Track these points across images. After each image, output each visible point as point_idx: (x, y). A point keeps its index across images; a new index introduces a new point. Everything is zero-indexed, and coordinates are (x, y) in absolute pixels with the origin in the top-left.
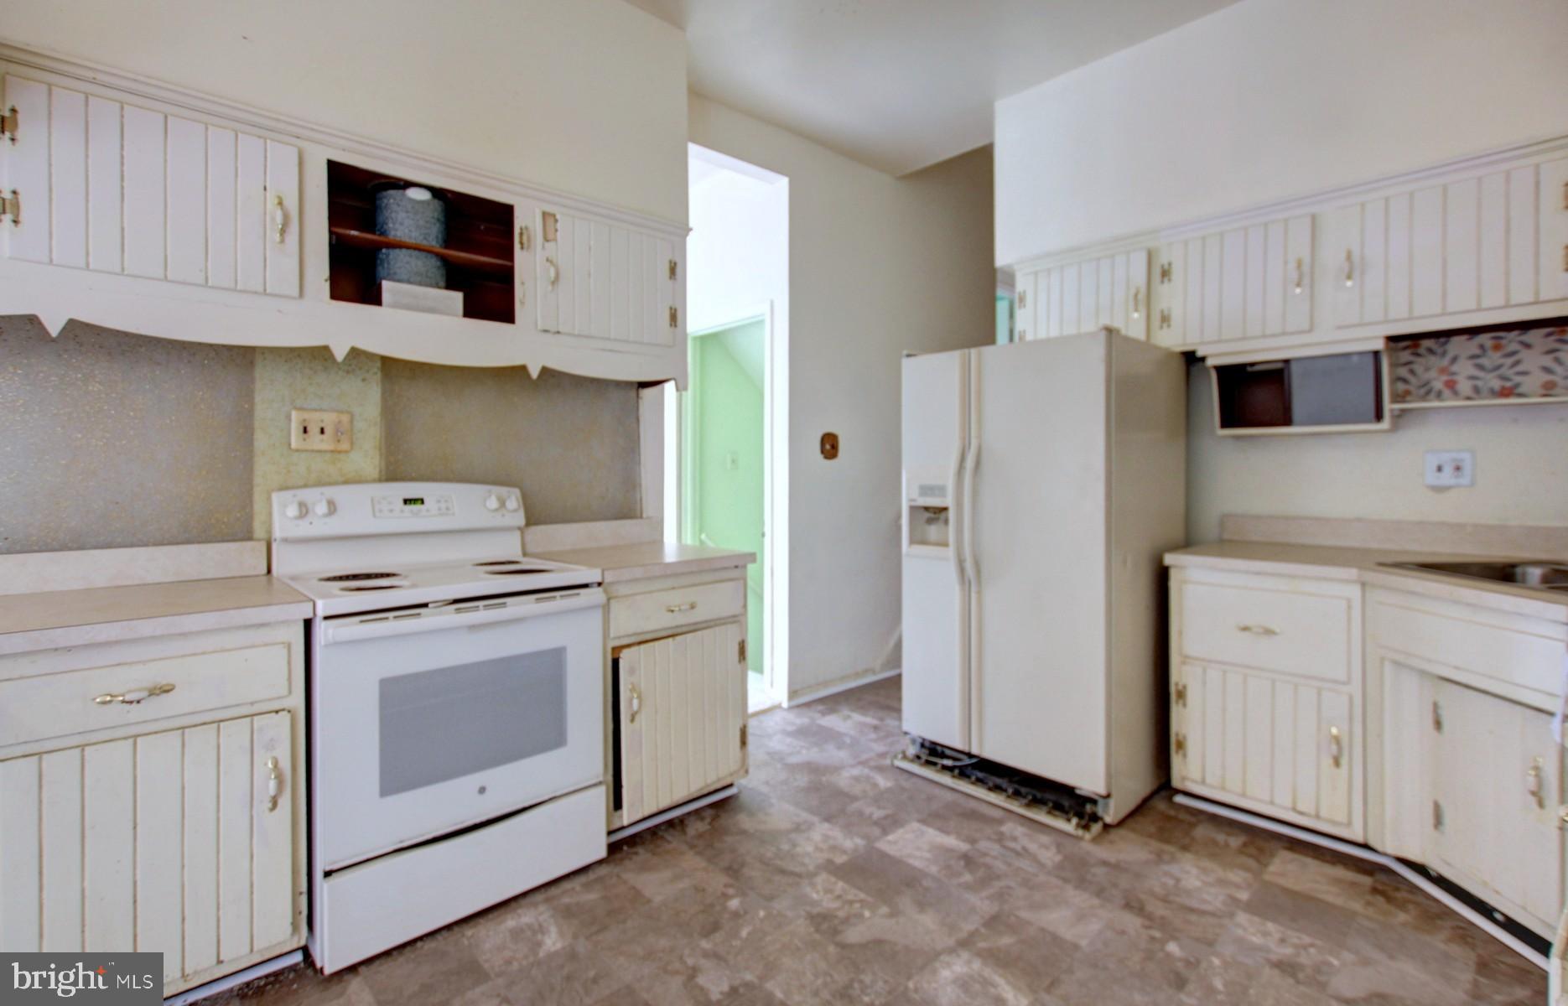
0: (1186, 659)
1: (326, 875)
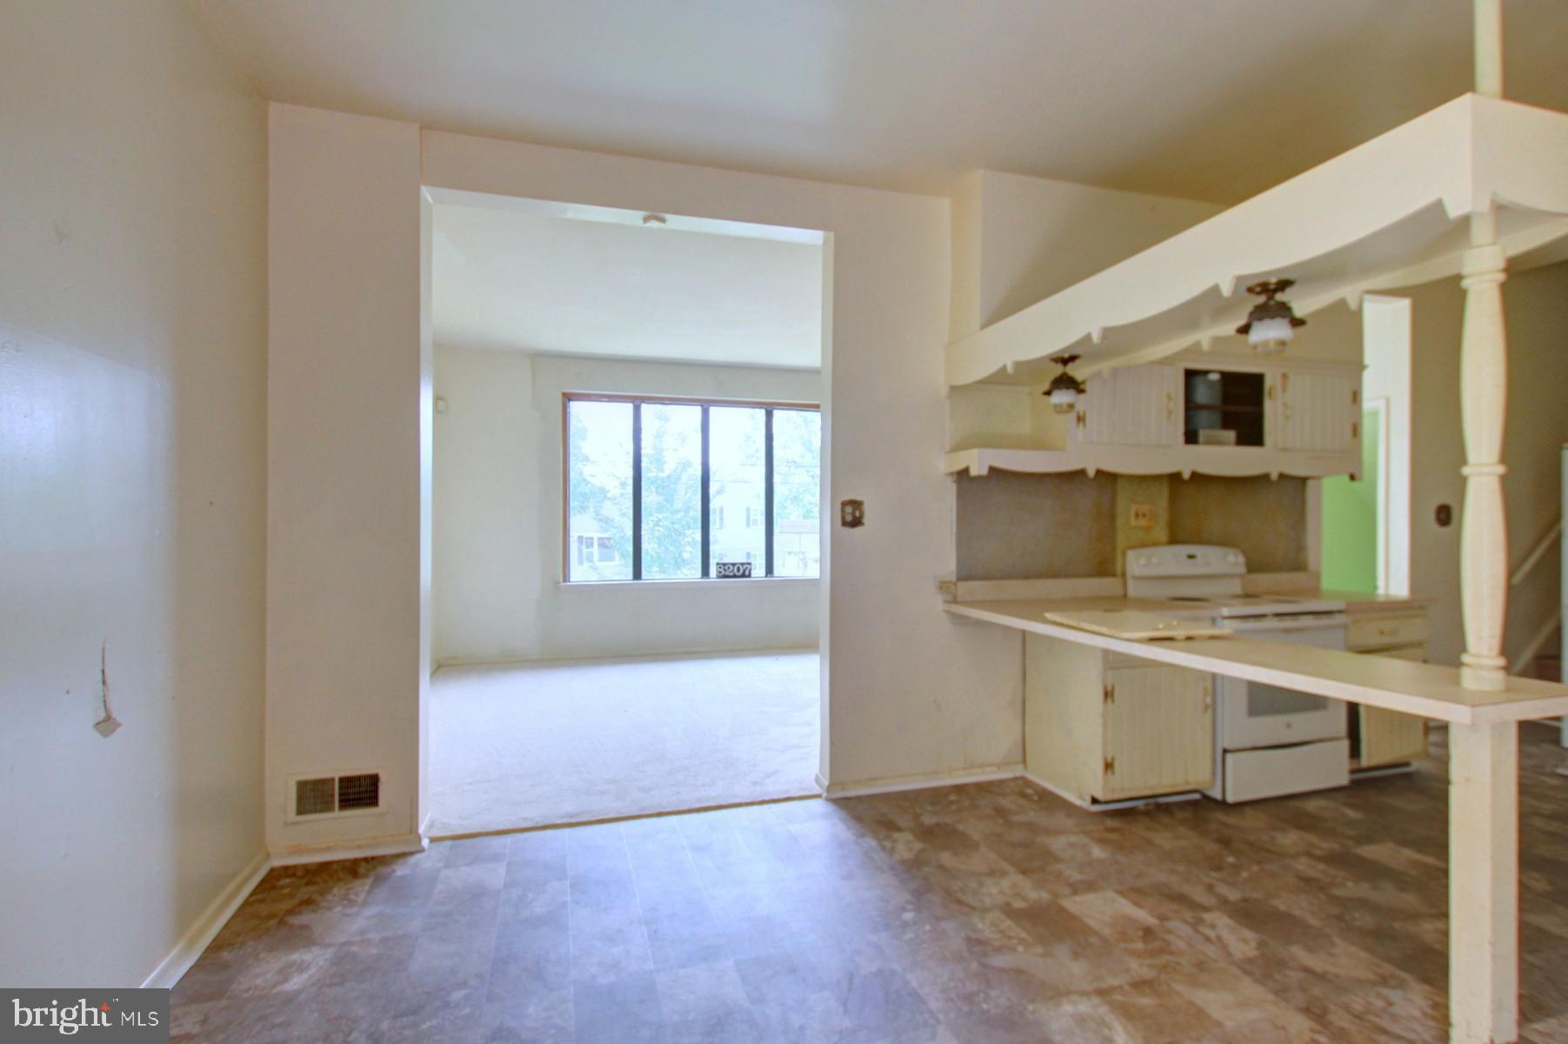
1: (1225, 751)
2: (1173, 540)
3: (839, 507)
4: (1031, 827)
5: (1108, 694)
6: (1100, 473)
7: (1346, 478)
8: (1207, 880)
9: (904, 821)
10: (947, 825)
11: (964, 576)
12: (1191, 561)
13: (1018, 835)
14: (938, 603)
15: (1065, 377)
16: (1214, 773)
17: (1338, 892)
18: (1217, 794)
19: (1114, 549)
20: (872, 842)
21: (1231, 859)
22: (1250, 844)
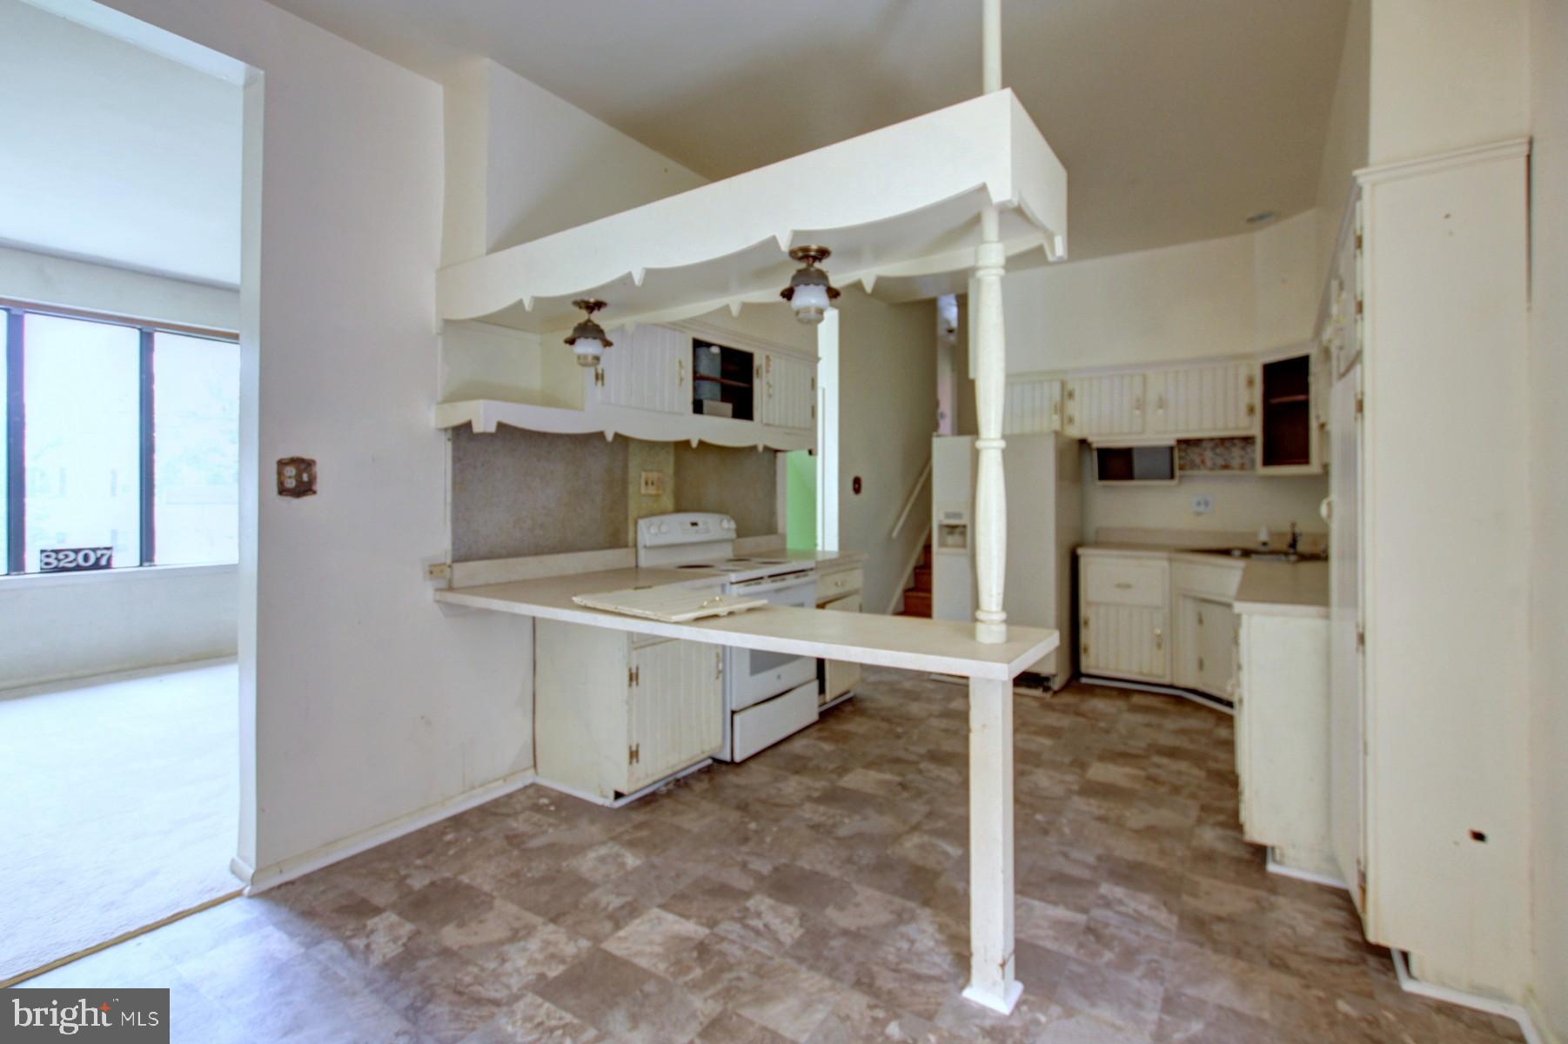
0: (1089, 604)
1: (733, 713)
2: (679, 509)
3: (274, 467)
4: (553, 850)
5: (633, 677)
6: (618, 437)
7: (806, 453)
8: (739, 859)
9: (382, 895)
10: (447, 880)
11: (460, 557)
12: (695, 528)
13: (540, 868)
14: (427, 592)
15: (589, 324)
16: (724, 737)
17: (842, 832)
18: (727, 757)
19: (626, 519)
20: (333, 948)
21: (753, 826)
22: (764, 802)
